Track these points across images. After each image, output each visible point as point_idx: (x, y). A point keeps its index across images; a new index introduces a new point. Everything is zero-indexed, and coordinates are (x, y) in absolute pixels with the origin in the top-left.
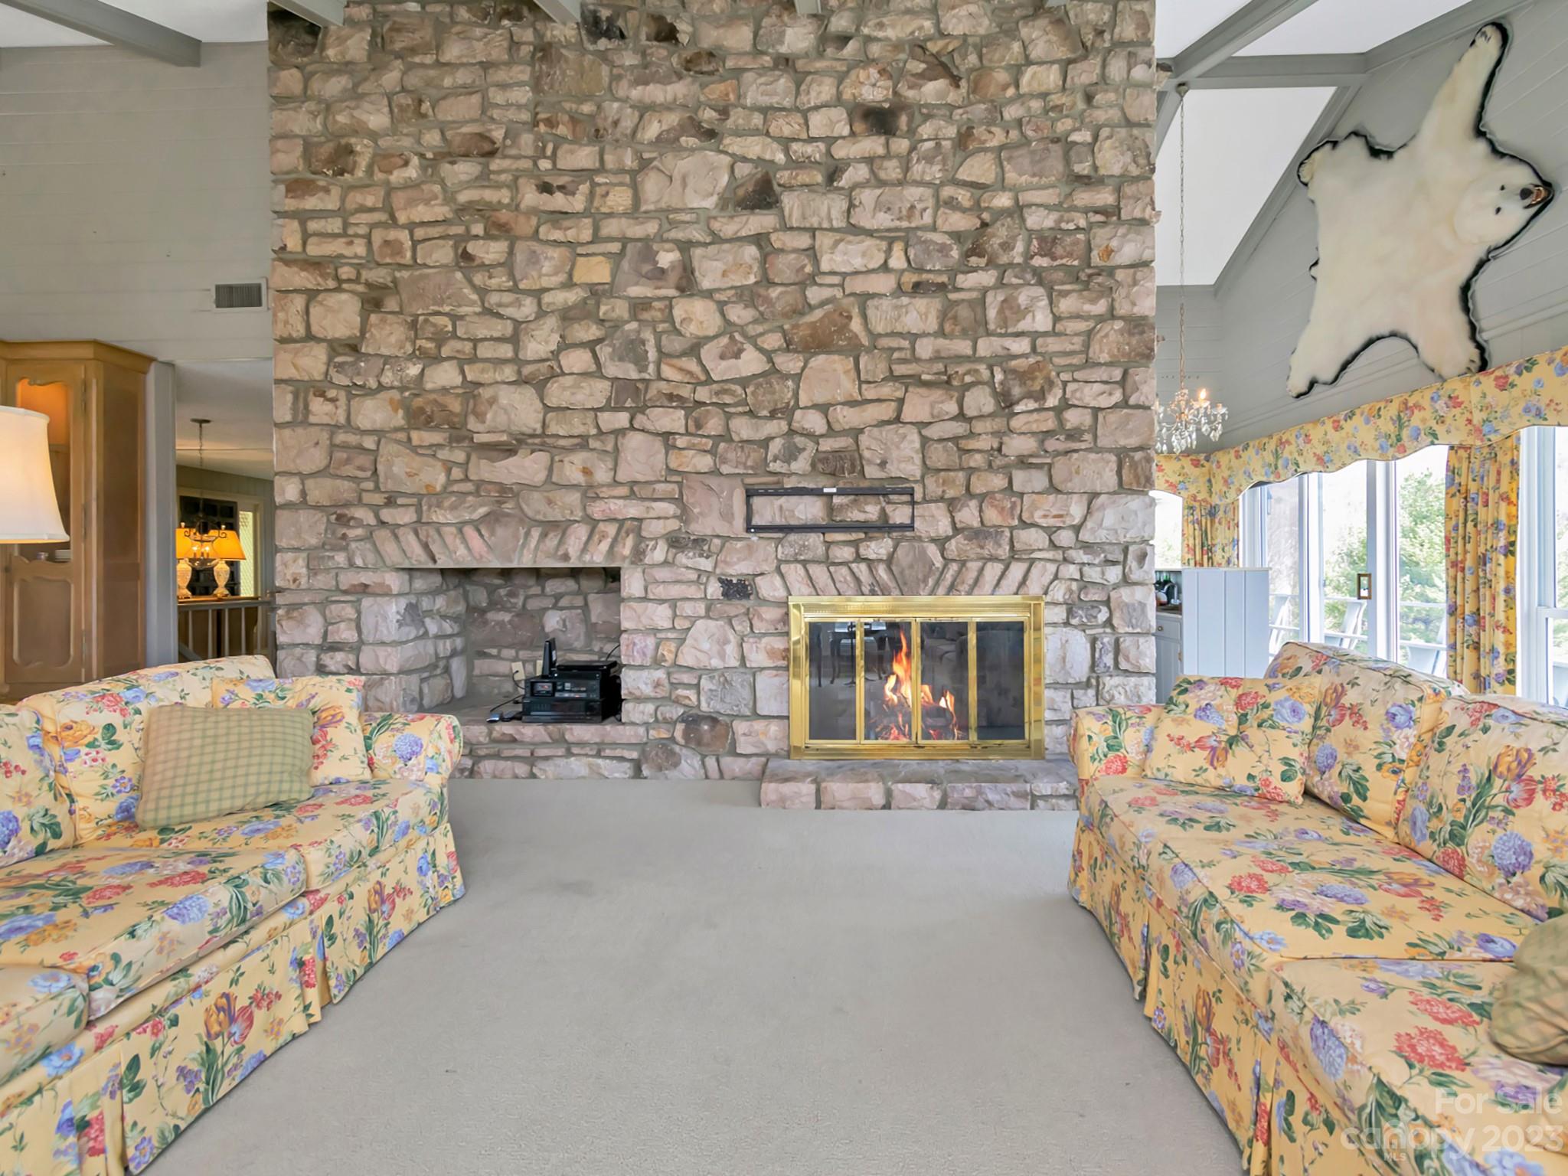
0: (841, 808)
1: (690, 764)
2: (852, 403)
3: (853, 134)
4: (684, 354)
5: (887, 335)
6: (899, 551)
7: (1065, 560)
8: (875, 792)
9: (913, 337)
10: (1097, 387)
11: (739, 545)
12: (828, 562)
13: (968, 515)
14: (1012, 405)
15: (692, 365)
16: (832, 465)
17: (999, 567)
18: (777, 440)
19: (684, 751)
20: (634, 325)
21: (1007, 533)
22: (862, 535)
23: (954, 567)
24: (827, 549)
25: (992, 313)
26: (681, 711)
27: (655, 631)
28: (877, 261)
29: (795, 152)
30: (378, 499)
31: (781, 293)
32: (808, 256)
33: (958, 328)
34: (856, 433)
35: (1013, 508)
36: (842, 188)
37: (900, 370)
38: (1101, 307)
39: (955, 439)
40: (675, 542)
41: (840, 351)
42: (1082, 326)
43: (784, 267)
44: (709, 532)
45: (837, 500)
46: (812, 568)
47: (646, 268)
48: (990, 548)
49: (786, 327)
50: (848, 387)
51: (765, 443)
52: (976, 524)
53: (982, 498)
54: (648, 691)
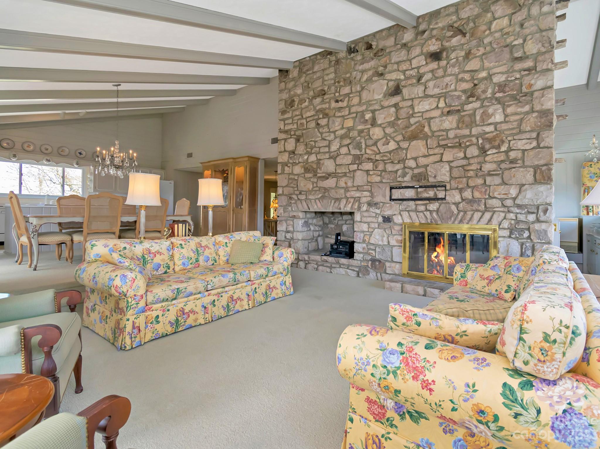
0: (409, 293)
1: (373, 274)
2: (425, 156)
3: (427, 63)
4: (373, 145)
5: (438, 131)
6: (441, 208)
7: (509, 211)
8: (420, 290)
9: (447, 131)
10: (524, 141)
11: (388, 205)
12: (416, 211)
13: (468, 194)
14: (485, 152)
15: (375, 148)
16: (417, 177)
17: (480, 214)
18: (400, 170)
19: (371, 270)
20: (359, 138)
21: (483, 201)
22: (428, 202)
23: (462, 213)
24: (416, 207)
25: (478, 118)
26: (370, 257)
27: (363, 232)
28: (434, 106)
29: (407, 74)
30: (297, 192)
31: (402, 122)
32: (411, 108)
33: (464, 125)
34: (426, 166)
35: (486, 190)
36: (423, 83)
37: (442, 143)
38: (527, 108)
39: (463, 166)
40: (370, 204)
41: (421, 139)
42: (518, 117)
43: (403, 113)
44: (379, 201)
45: (419, 190)
46: (411, 213)
47: (362, 120)
48: (475, 206)
49: (403, 133)
50: (424, 151)
51: (396, 172)
52: (470, 197)
53: (473, 187)
54: (361, 250)
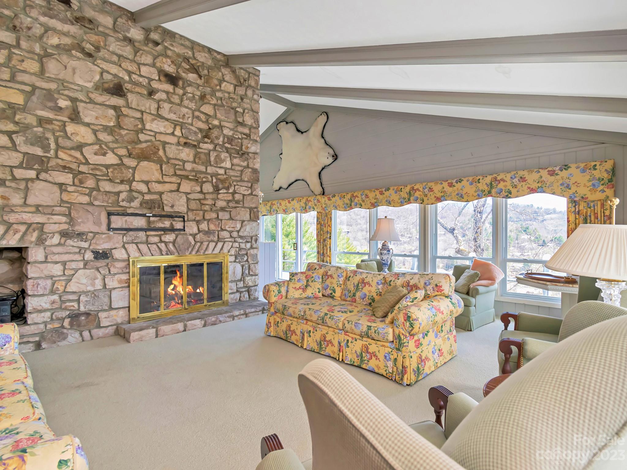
0: (166, 335)
1: (73, 337)
2: (159, 182)
3: (160, 80)
4: (72, 149)
5: (173, 159)
6: (178, 239)
7: (235, 241)
8: (180, 326)
9: (184, 162)
10: (244, 188)
11: (104, 236)
12: (147, 243)
13: (204, 226)
14: (219, 190)
15: (78, 155)
16: (149, 205)
17: (214, 244)
18: (125, 193)
19: (70, 331)
20: (40, 129)
21: (217, 233)
22: (163, 233)
23: (199, 244)
24: (147, 238)
25: (212, 159)
26: (68, 313)
27: (51, 277)
28: (170, 131)
29: (134, 78)
31: (127, 133)
32: (140, 121)
33: (200, 162)
34: (161, 194)
35: (219, 224)
36: (155, 99)
37: (179, 172)
38: (245, 164)
39: (199, 200)
40: (64, 234)
41: (154, 161)
42: (240, 168)
43: (128, 123)
44: (87, 230)
45: (152, 219)
46: (140, 246)
47: (50, 104)
48: (212, 237)
49: (129, 147)
50: (157, 175)
51: (118, 194)
52: (207, 229)
53: (209, 221)
54: (47, 306)
